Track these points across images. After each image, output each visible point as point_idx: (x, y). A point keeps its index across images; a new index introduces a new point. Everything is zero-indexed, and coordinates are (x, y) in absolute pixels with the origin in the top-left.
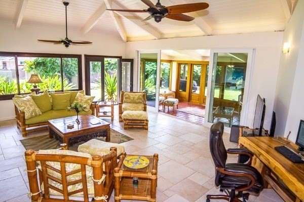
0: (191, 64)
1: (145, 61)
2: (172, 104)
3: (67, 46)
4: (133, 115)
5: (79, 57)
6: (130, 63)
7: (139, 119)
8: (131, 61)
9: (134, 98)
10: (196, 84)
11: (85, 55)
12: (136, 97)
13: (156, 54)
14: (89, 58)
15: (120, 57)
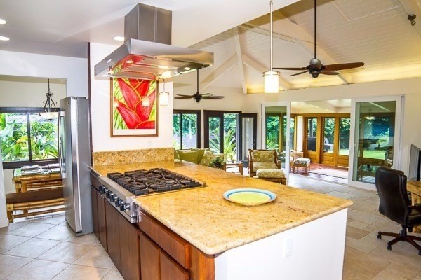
0: (322, 118)
1: (269, 115)
2: (304, 165)
3: (198, 101)
4: (270, 173)
5: (198, 112)
6: (252, 119)
7: (276, 176)
8: (254, 116)
9: (264, 156)
10: (327, 142)
11: (205, 111)
12: (267, 155)
13: (285, 107)
14: (209, 113)
15: (240, 112)
